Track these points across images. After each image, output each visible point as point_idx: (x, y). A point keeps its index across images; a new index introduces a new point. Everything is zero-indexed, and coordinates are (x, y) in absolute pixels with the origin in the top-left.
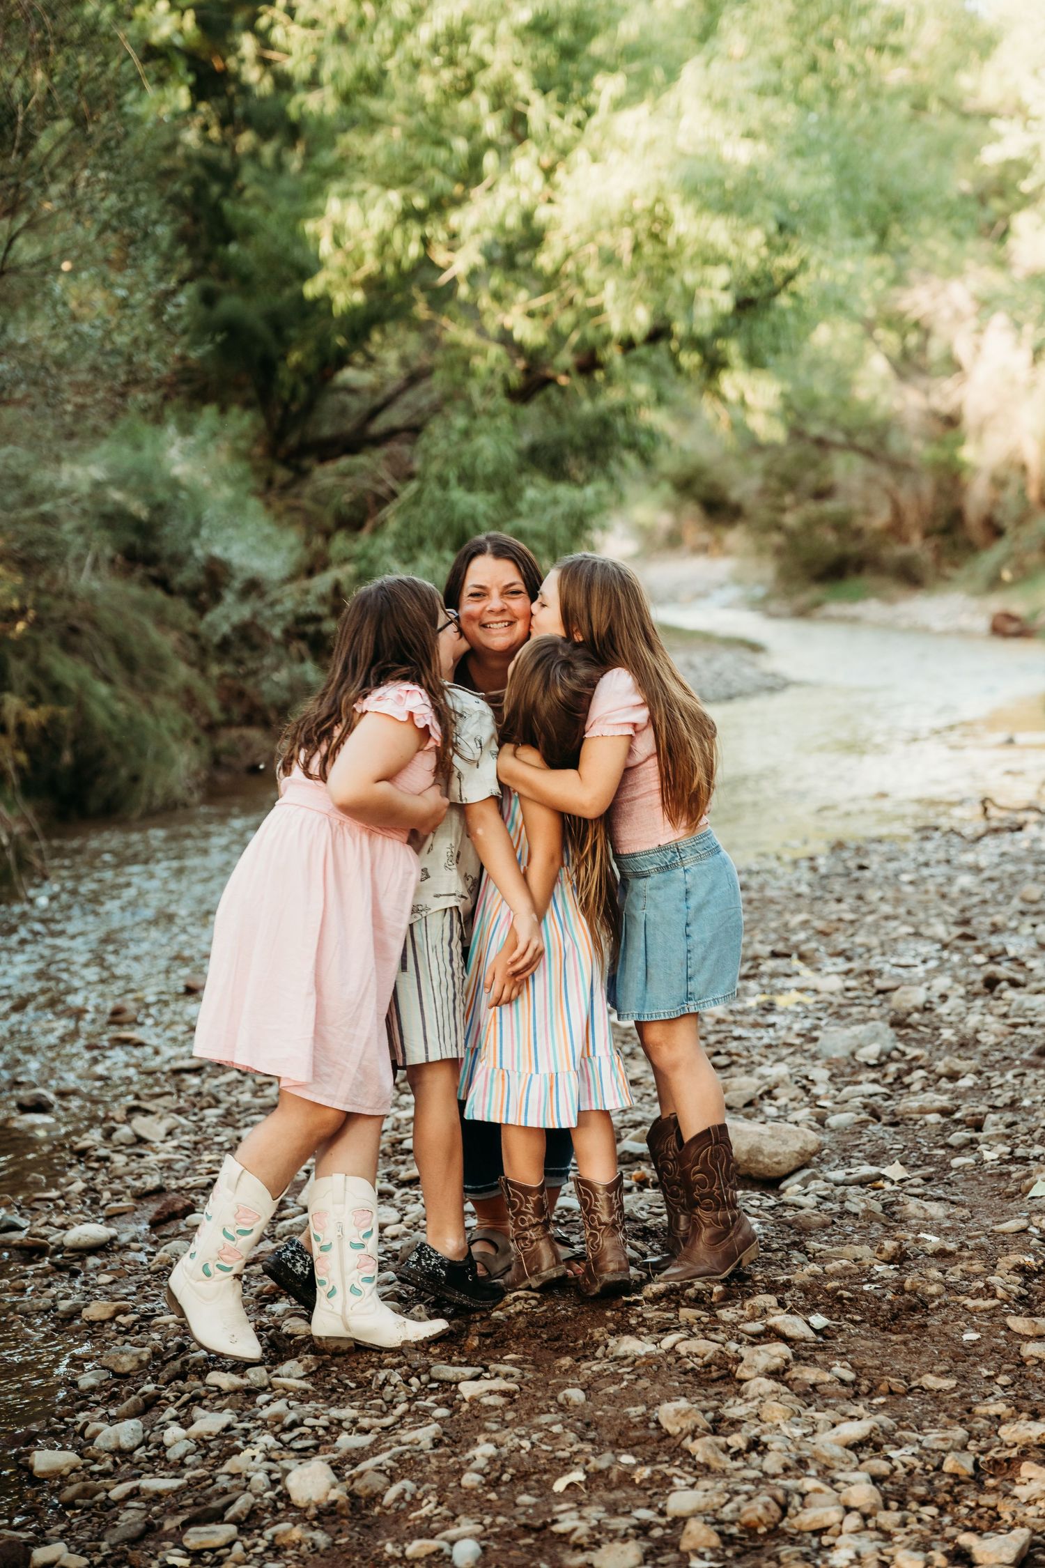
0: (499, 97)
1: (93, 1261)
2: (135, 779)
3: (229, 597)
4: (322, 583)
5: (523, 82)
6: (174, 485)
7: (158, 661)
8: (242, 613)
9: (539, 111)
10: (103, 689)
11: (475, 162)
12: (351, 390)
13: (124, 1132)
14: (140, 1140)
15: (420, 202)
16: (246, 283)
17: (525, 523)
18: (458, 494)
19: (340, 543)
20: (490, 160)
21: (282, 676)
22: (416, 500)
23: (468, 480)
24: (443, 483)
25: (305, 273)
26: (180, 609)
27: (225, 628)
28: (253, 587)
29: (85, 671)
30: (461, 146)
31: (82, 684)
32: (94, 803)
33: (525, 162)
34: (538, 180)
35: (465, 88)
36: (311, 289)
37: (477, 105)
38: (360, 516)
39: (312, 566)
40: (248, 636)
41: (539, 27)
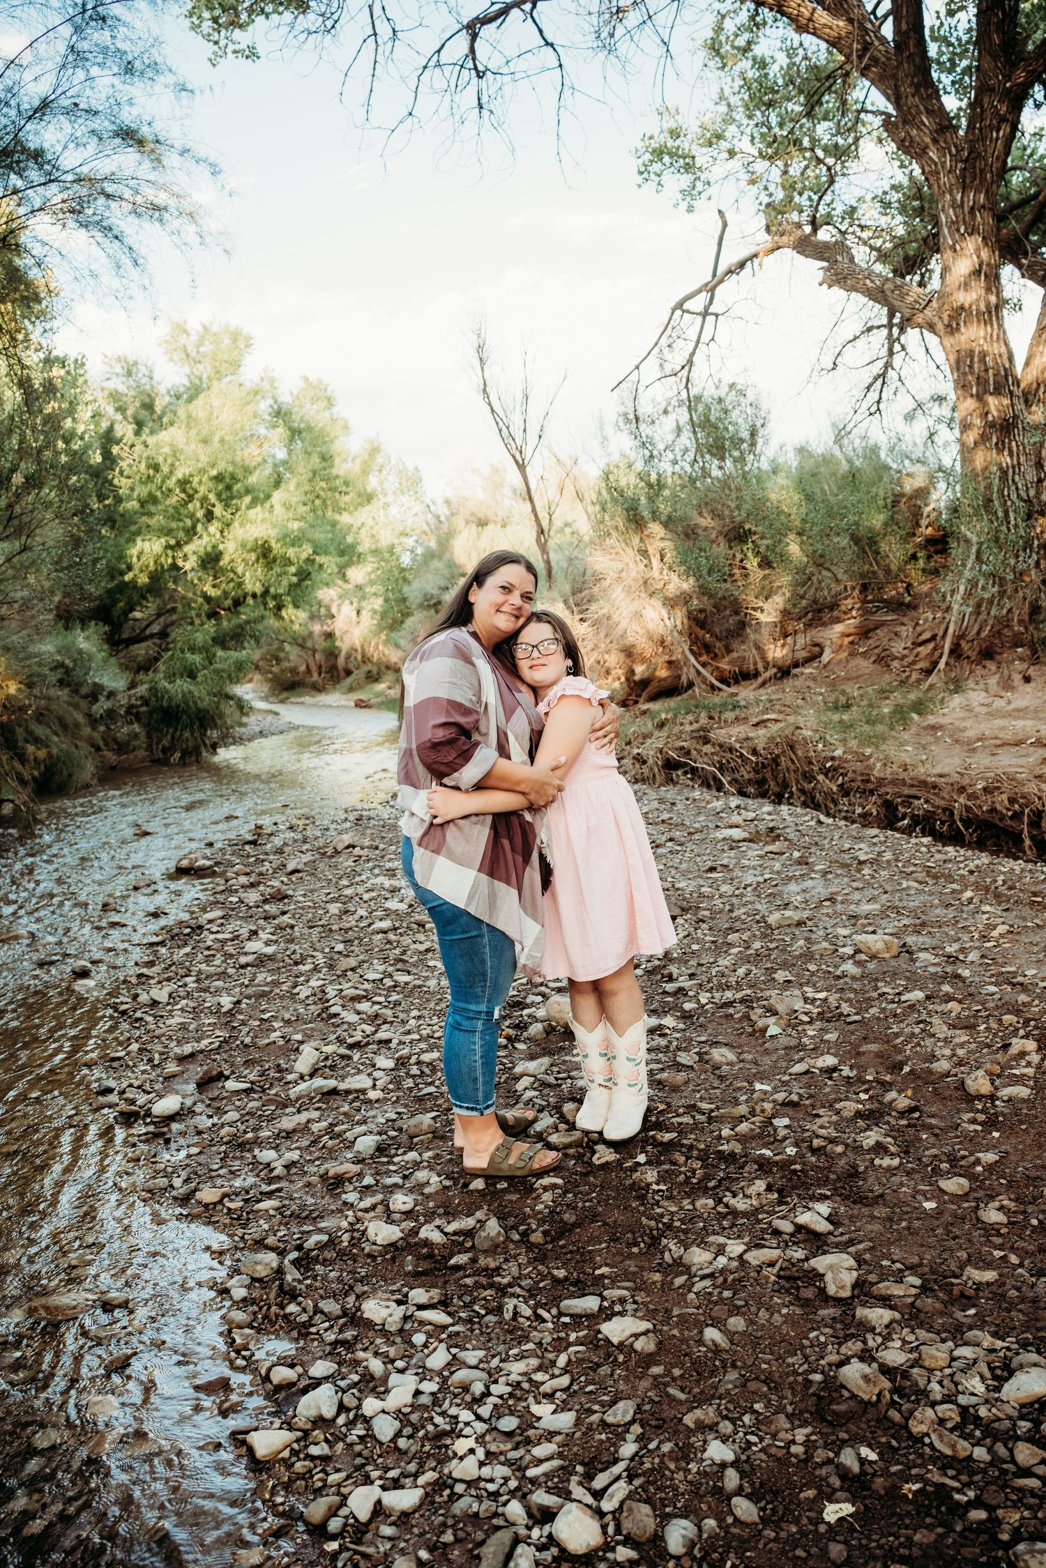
0: (203, 503)
1: (175, 1127)
2: (70, 776)
3: (102, 699)
4: (137, 692)
5: (212, 498)
6: (80, 652)
7: (77, 726)
8: (108, 705)
9: (218, 511)
10: (55, 739)
11: (194, 527)
12: (136, 620)
13: (143, 998)
14: (155, 1003)
15: (172, 542)
17: (218, 666)
18: (188, 656)
19: (141, 676)
20: (199, 527)
21: (125, 730)
22: (172, 658)
23: (192, 649)
24: (182, 651)
25: (125, 572)
26: (83, 704)
27: (102, 711)
28: (111, 694)
29: (48, 731)
30: (189, 522)
31: (47, 736)
33: (213, 528)
34: (218, 535)
35: (191, 498)
36: (128, 578)
37: (194, 506)
38: (147, 665)
39: (133, 685)
40: (111, 714)
41: (219, 478)
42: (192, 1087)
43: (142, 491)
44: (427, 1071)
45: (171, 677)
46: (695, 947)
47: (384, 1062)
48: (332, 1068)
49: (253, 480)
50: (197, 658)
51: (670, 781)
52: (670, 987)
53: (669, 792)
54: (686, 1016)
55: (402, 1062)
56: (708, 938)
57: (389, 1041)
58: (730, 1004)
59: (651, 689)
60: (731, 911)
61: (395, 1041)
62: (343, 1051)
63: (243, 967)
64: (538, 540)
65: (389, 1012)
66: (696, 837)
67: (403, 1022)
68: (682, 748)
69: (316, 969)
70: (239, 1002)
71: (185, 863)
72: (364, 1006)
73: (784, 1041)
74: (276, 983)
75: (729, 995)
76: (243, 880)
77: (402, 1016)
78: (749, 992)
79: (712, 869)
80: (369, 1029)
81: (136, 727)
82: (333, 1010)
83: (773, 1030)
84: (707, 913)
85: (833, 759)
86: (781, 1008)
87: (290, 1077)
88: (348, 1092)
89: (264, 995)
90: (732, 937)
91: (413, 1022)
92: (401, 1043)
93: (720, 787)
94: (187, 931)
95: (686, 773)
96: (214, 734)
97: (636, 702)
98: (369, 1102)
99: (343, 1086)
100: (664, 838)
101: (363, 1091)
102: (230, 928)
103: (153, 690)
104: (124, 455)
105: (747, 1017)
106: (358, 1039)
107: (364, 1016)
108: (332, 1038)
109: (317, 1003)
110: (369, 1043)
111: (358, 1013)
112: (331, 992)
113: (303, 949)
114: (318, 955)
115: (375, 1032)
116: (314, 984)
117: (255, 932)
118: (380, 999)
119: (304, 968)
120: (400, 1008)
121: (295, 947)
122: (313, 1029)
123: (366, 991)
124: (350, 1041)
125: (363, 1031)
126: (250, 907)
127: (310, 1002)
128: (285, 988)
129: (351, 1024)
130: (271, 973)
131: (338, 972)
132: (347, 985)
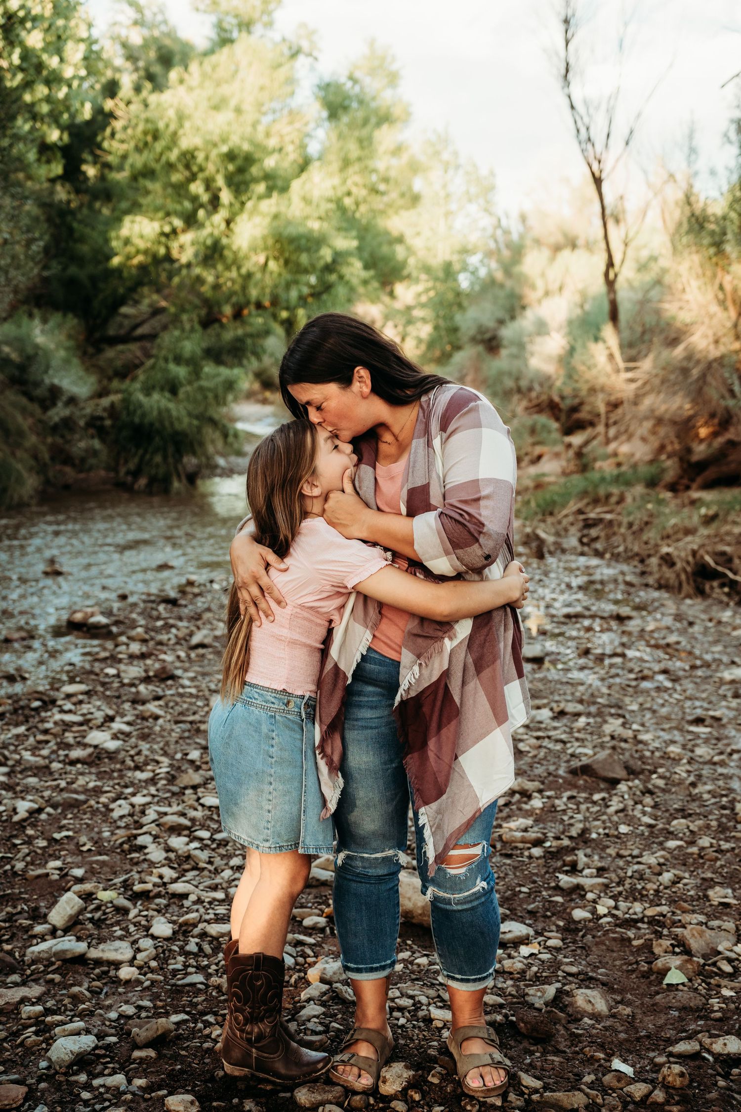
0: (208, 184)
3: (60, 404)
4: (105, 402)
5: (220, 181)
6: (37, 347)
7: (21, 434)
8: (66, 412)
9: (226, 196)
11: (195, 212)
12: (126, 316)
15: (167, 229)
16: (80, 261)
17: (204, 383)
18: (172, 367)
19: (115, 384)
20: (201, 213)
21: (82, 445)
22: (153, 367)
23: (178, 360)
24: (166, 360)
25: (108, 258)
26: (36, 408)
27: (56, 419)
28: (72, 401)
30: (188, 204)
33: (219, 218)
34: (223, 226)
35: (193, 178)
36: (111, 265)
37: (197, 188)
38: (126, 372)
39: (101, 393)
40: (67, 424)
41: (231, 156)
43: (138, 161)
44: (207, 948)
45: (148, 390)
46: (623, 829)
47: (162, 927)
48: (98, 923)
49: (270, 163)
50: (181, 372)
51: (701, 592)
52: (565, 880)
53: (693, 607)
54: (571, 929)
55: (183, 931)
56: (647, 820)
57: (185, 896)
58: (631, 923)
59: (711, 473)
60: (694, 785)
61: (192, 898)
62: (123, 902)
63: (73, 763)
64: (606, 274)
65: (204, 855)
66: (699, 673)
67: (217, 872)
68: (723, 554)
69: (153, 781)
70: (40, 810)
71: (78, 616)
72: (178, 842)
73: (684, 997)
74: (97, 792)
75: (638, 907)
76: (135, 648)
77: (218, 861)
78: (664, 909)
79: (699, 721)
80: (168, 873)
81: (97, 444)
82: (141, 840)
83: (675, 977)
84: (661, 783)
86: (695, 944)
87: (39, 929)
88: (98, 962)
89: (74, 805)
90: (679, 824)
91: (227, 874)
92: (199, 901)
94: (36, 704)
95: (722, 585)
96: (190, 461)
97: (688, 488)
98: (117, 981)
99: (94, 954)
100: (657, 667)
101: (117, 965)
102: (85, 708)
103: (126, 401)
104: (118, 113)
105: (648, 947)
106: (149, 886)
107: (172, 855)
108: (118, 881)
109: (127, 827)
110: (158, 895)
111: (168, 849)
112: (151, 814)
113: (152, 750)
114: (165, 761)
115: (175, 881)
116: (139, 800)
117: (111, 719)
118: (205, 834)
119: (140, 775)
120: (222, 851)
121: (144, 746)
122: (103, 864)
123: (193, 820)
124: (138, 887)
125: (161, 877)
126: (123, 685)
127: (122, 824)
128: (103, 799)
129: (152, 864)
130: (100, 776)
131: (175, 789)
132: (175, 808)
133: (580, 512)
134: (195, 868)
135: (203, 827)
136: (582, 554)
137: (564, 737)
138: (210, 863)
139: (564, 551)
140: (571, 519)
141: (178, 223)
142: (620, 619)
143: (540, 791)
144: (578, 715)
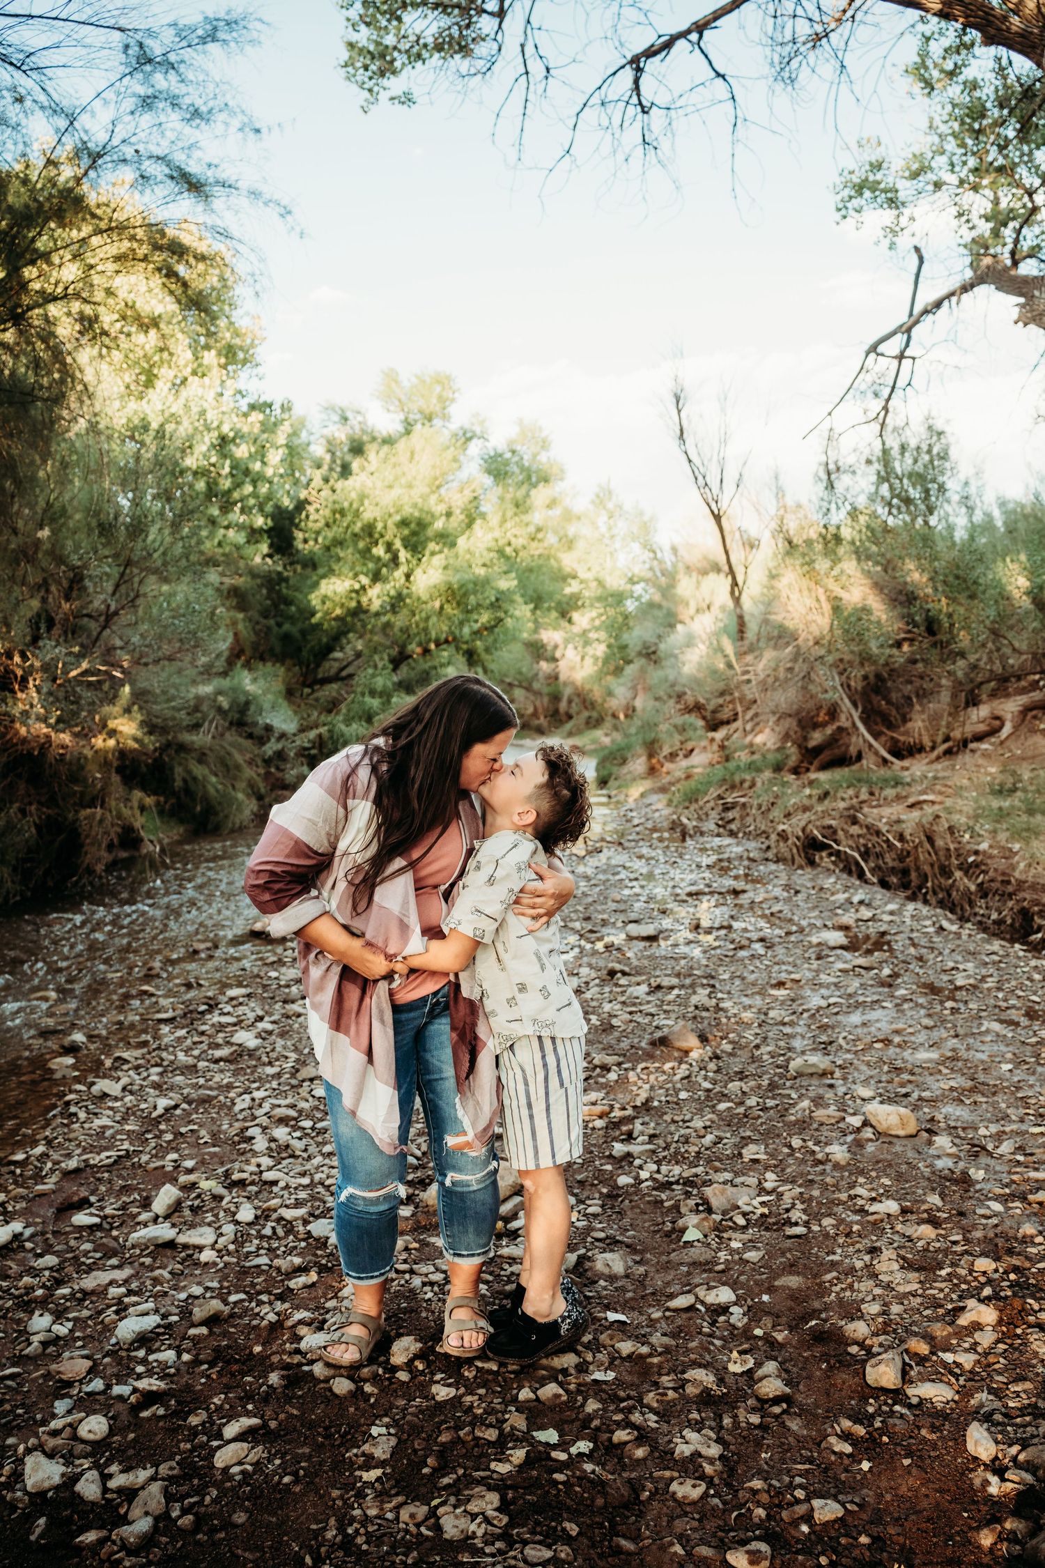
0: (389, 546)
2: (227, 817)
3: (273, 740)
4: (312, 734)
5: (398, 544)
6: (247, 693)
7: (238, 767)
8: (279, 746)
9: (403, 555)
10: (214, 779)
11: (379, 571)
12: (335, 660)
13: (97, 1088)
14: (104, 1096)
15: (357, 586)
16: (291, 618)
18: (368, 699)
19: (323, 718)
20: (384, 570)
22: (353, 701)
23: (373, 693)
24: (363, 694)
25: (313, 614)
26: (252, 745)
27: (270, 753)
28: (283, 736)
29: (206, 771)
30: (373, 566)
31: (204, 777)
32: (210, 827)
33: (399, 574)
34: (403, 579)
35: (375, 543)
36: (313, 621)
37: (379, 551)
38: (332, 706)
39: (307, 729)
40: (280, 755)
41: (404, 523)
42: (50, 1212)
43: (329, 534)
44: (280, 1232)
45: (348, 722)
46: (683, 1095)
47: (246, 1213)
48: (194, 1210)
49: (439, 525)
50: (375, 703)
51: (812, 863)
52: (619, 1148)
53: (803, 878)
54: (613, 1196)
55: (264, 1216)
56: (707, 1085)
57: (275, 1183)
58: (667, 1186)
59: (825, 756)
60: (757, 1047)
61: (282, 1184)
62: (220, 1190)
63: (217, 1061)
64: (732, 593)
65: (298, 1145)
66: (793, 938)
67: (309, 1159)
68: (830, 827)
69: (278, 1075)
70: (176, 1107)
71: (258, 926)
72: (281, 1133)
73: (696, 1253)
74: (229, 1087)
75: (677, 1170)
77: (313, 1149)
78: (699, 1170)
79: (780, 984)
80: (266, 1161)
82: (250, 1133)
83: (692, 1235)
84: (728, 1048)
85: (976, 853)
86: (715, 1203)
87: (144, 1216)
88: (186, 1246)
89: (206, 1101)
90: (734, 1086)
91: (318, 1160)
92: (287, 1187)
93: (861, 875)
94: (203, 1008)
95: (830, 855)
97: (808, 770)
98: (197, 1264)
99: (182, 1239)
100: (755, 936)
101: (200, 1248)
102: (242, 1010)
103: (331, 732)
104: (311, 499)
105: (676, 1207)
106: (244, 1175)
107: (273, 1145)
108: (221, 1170)
109: (244, 1120)
110: (253, 1183)
111: (273, 1140)
112: (266, 1107)
113: (284, 1048)
114: (293, 1056)
115: (270, 1169)
116: (258, 1095)
117: (261, 1019)
118: (307, 1124)
119: (270, 1070)
120: (320, 1139)
121: (280, 1043)
122: (214, 1154)
123: (300, 1112)
124: (236, 1177)
125: (259, 1166)
126: (280, 986)
127: (240, 1117)
128: (232, 1095)
129: (255, 1154)
130: (236, 1073)
131: (294, 1082)
132: (289, 1101)
133: (720, 797)
134: (293, 1156)
135: (308, 1117)
136: (718, 835)
137: (653, 1010)
138: (306, 1150)
139: (702, 834)
140: (712, 804)
141: (365, 580)
142: (736, 893)
143: (619, 1064)
144: (672, 988)
